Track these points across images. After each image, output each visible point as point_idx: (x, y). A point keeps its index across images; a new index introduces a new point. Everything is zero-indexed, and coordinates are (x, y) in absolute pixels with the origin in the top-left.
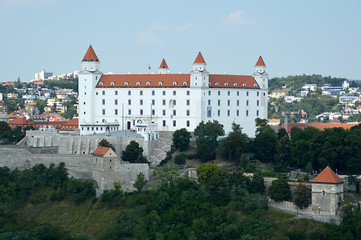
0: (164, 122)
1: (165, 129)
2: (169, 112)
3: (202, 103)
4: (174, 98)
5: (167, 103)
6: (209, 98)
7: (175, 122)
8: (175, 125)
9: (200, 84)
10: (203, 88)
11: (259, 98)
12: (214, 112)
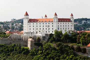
0: (46, 31)
1: (47, 33)
2: (48, 29)
3: (56, 26)
4: (49, 25)
5: (47, 26)
6: (58, 25)
7: (49, 31)
8: (49, 32)
9: (56, 21)
12: (60, 28)
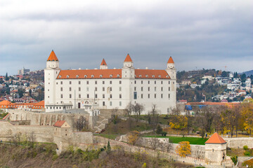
0: (104, 103)
1: (105, 108)
2: (107, 96)
3: (131, 89)
4: (110, 86)
5: (106, 89)
6: (135, 85)
7: (111, 103)
8: (111, 105)
9: (128, 76)
10: (131, 79)
11: (170, 85)
12: (139, 95)
